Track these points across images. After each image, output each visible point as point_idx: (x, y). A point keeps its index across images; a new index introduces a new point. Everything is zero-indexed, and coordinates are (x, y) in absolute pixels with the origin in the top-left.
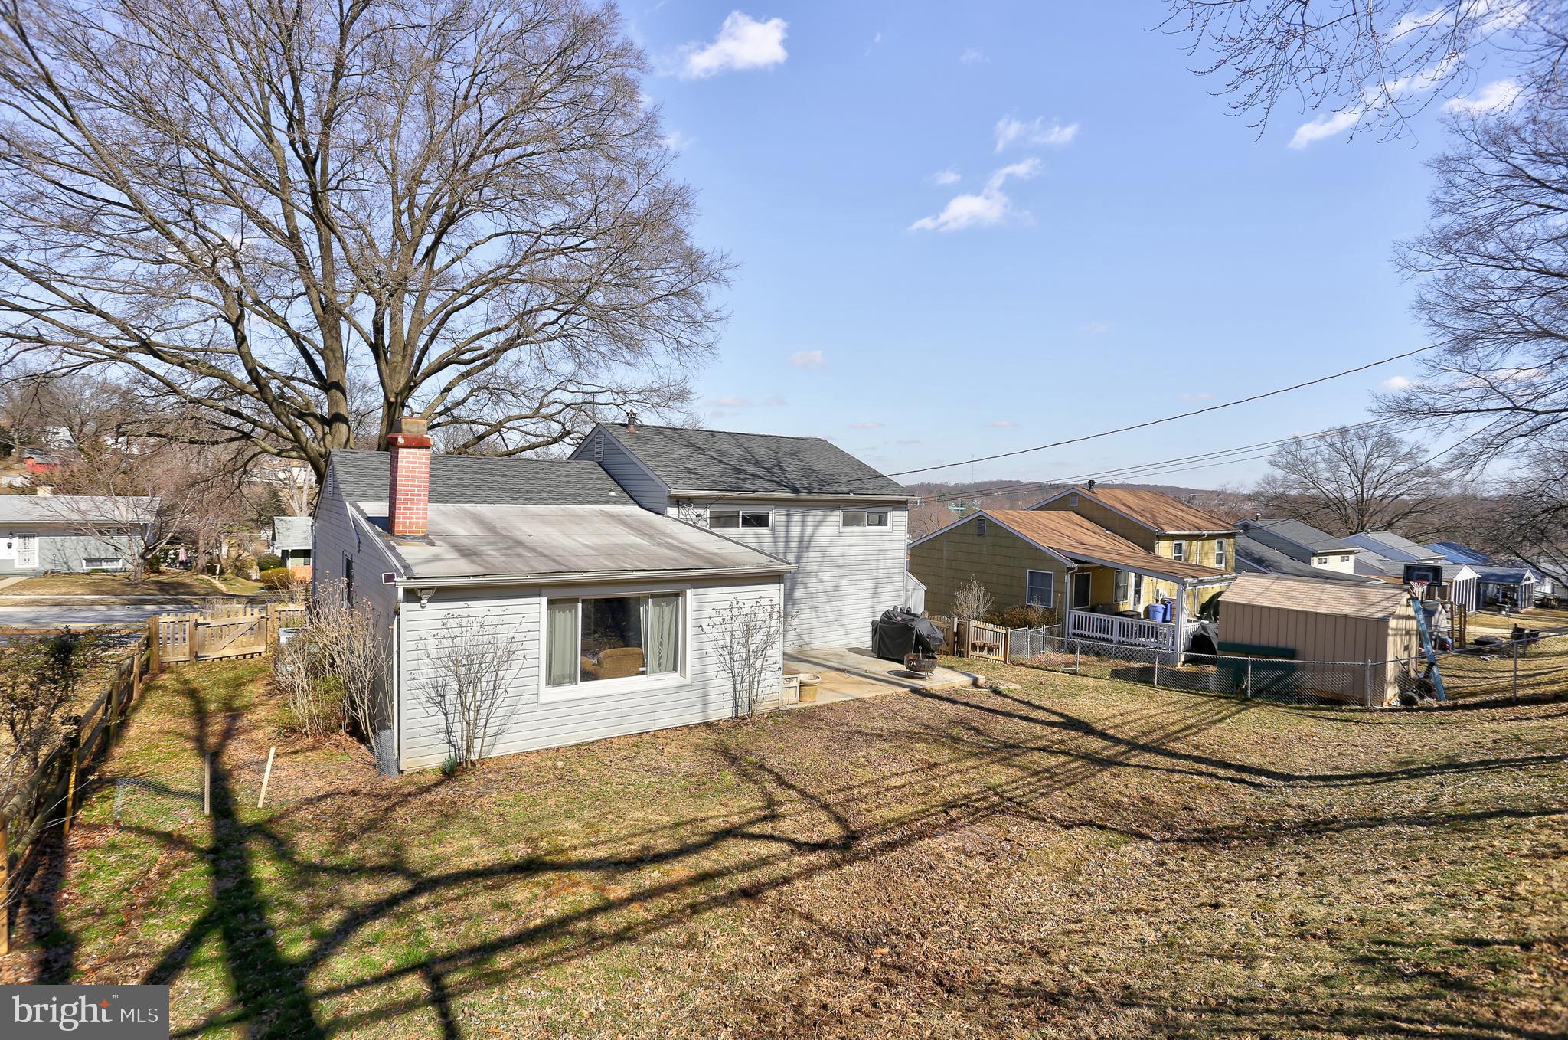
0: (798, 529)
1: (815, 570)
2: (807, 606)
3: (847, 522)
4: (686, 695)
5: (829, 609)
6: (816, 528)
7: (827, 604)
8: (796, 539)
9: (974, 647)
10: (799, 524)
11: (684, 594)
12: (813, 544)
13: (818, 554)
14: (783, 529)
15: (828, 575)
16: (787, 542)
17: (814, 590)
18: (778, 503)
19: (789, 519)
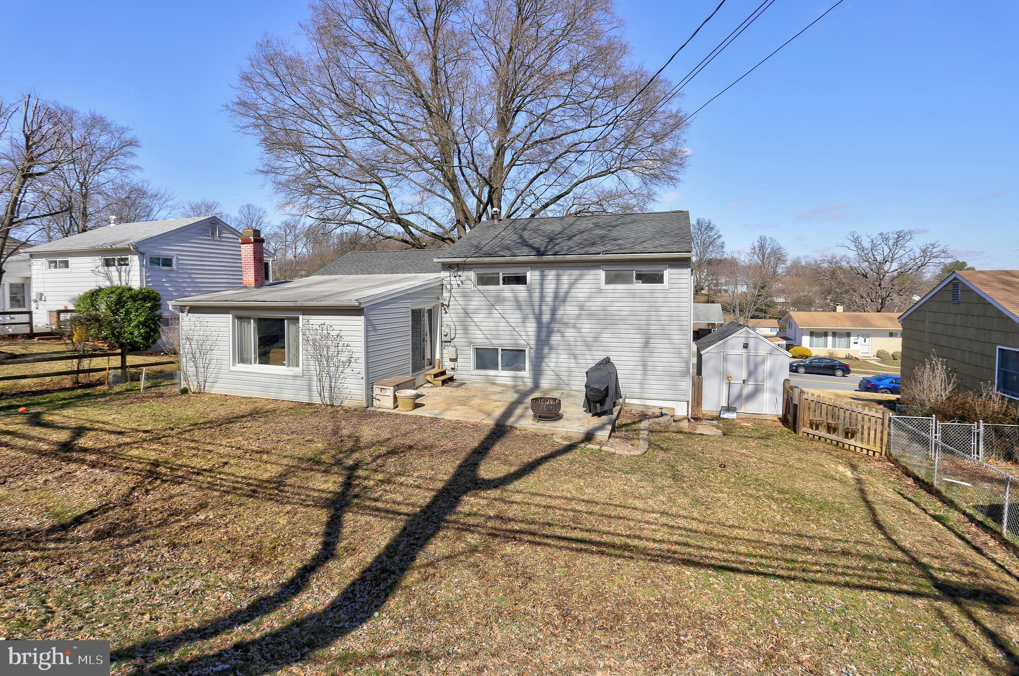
0: (553, 286)
1: (573, 321)
2: (565, 352)
3: (609, 281)
4: (298, 382)
5: (589, 357)
6: (572, 285)
7: (587, 353)
8: (551, 295)
9: (815, 425)
10: (554, 282)
11: (298, 319)
12: (569, 299)
13: (576, 308)
14: (537, 286)
15: (587, 327)
16: (542, 297)
17: (572, 339)
18: (532, 265)
19: (543, 278)
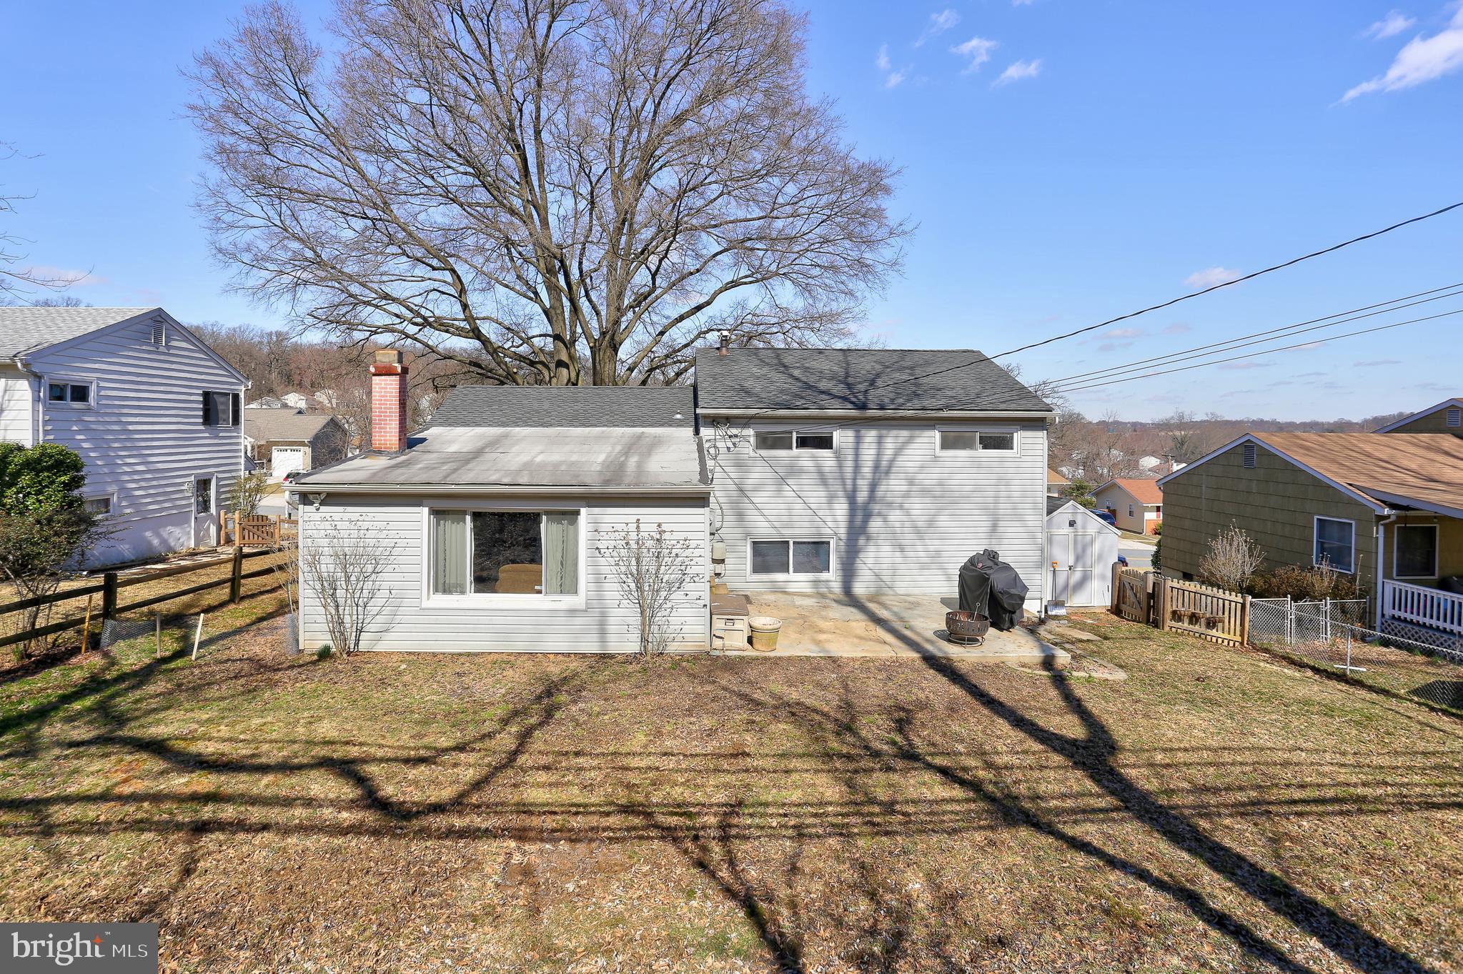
0: (873, 452)
1: (899, 500)
2: (888, 543)
3: (946, 445)
4: (579, 621)
5: (920, 548)
6: (898, 452)
7: (918, 542)
8: (870, 464)
10: (874, 446)
12: (894, 469)
13: (903, 482)
14: (851, 452)
15: (918, 508)
16: (857, 468)
17: (897, 524)
18: (843, 422)
19: (858, 440)
